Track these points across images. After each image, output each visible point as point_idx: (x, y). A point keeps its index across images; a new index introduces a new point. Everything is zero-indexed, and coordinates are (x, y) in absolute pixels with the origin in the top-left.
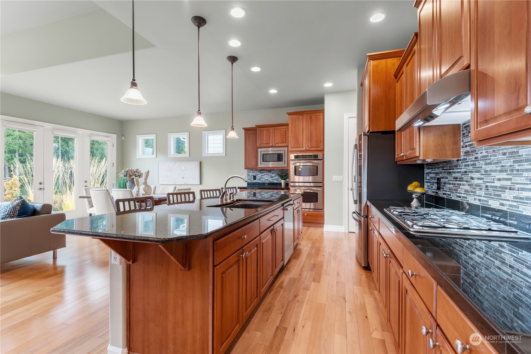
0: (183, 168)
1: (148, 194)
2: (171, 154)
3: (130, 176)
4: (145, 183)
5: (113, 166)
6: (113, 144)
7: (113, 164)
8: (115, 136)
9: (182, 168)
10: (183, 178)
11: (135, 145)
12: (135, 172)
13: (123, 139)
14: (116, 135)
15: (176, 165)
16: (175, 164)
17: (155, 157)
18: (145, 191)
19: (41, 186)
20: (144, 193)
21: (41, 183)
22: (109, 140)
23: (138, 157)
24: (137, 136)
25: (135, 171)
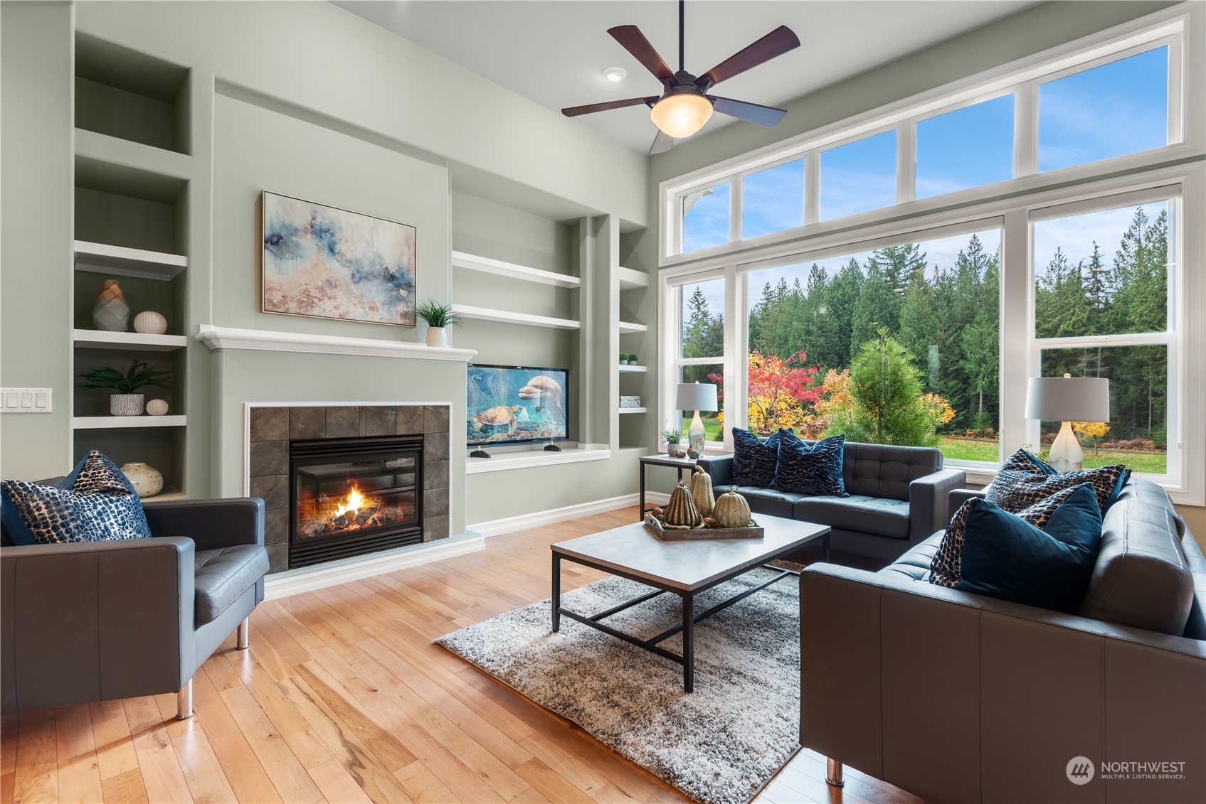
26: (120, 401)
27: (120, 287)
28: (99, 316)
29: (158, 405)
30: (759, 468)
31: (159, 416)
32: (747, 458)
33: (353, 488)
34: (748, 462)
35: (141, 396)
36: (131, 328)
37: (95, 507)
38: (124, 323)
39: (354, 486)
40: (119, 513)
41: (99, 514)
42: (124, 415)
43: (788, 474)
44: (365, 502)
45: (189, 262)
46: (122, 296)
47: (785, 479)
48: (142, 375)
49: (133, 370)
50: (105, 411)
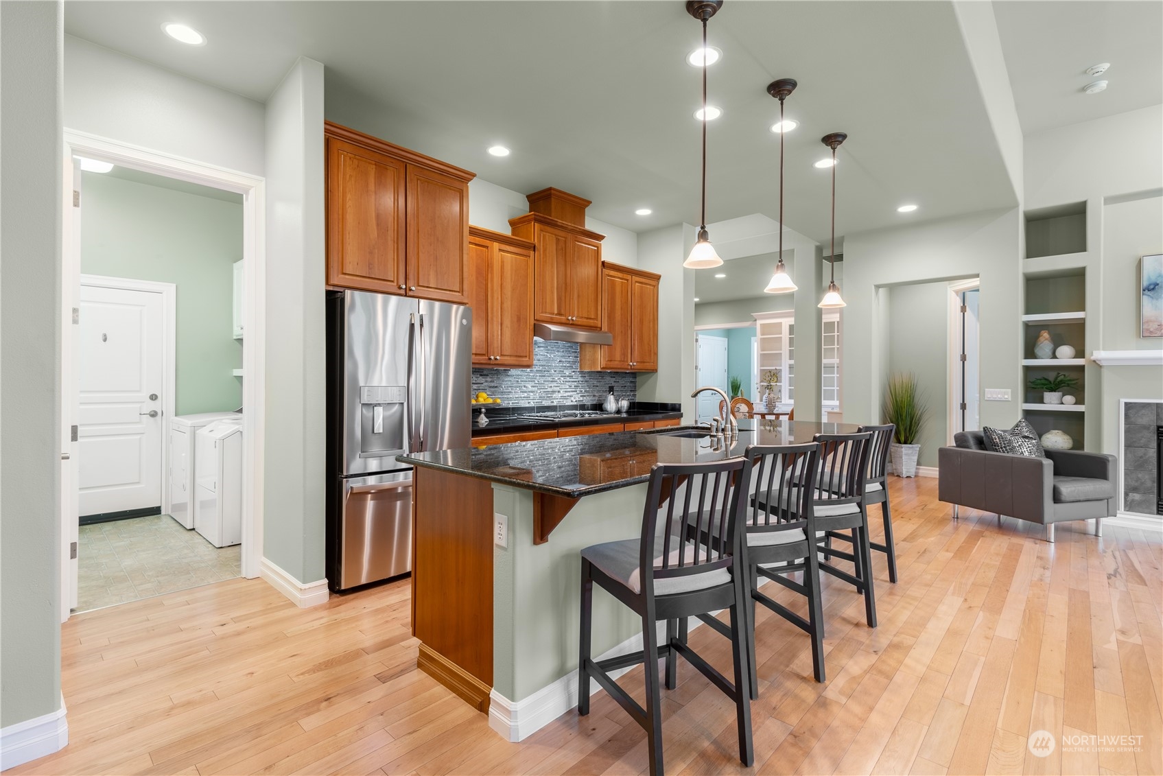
26: (1048, 396)
27: (1049, 333)
28: (1038, 351)
29: (1069, 399)
31: (1068, 404)
35: (1060, 393)
36: (1054, 356)
37: (1018, 442)
38: (1050, 353)
40: (1029, 447)
41: (1019, 445)
42: (1050, 403)
45: (1086, 315)
46: (1049, 339)
48: (1062, 382)
49: (1056, 378)
50: (1041, 401)
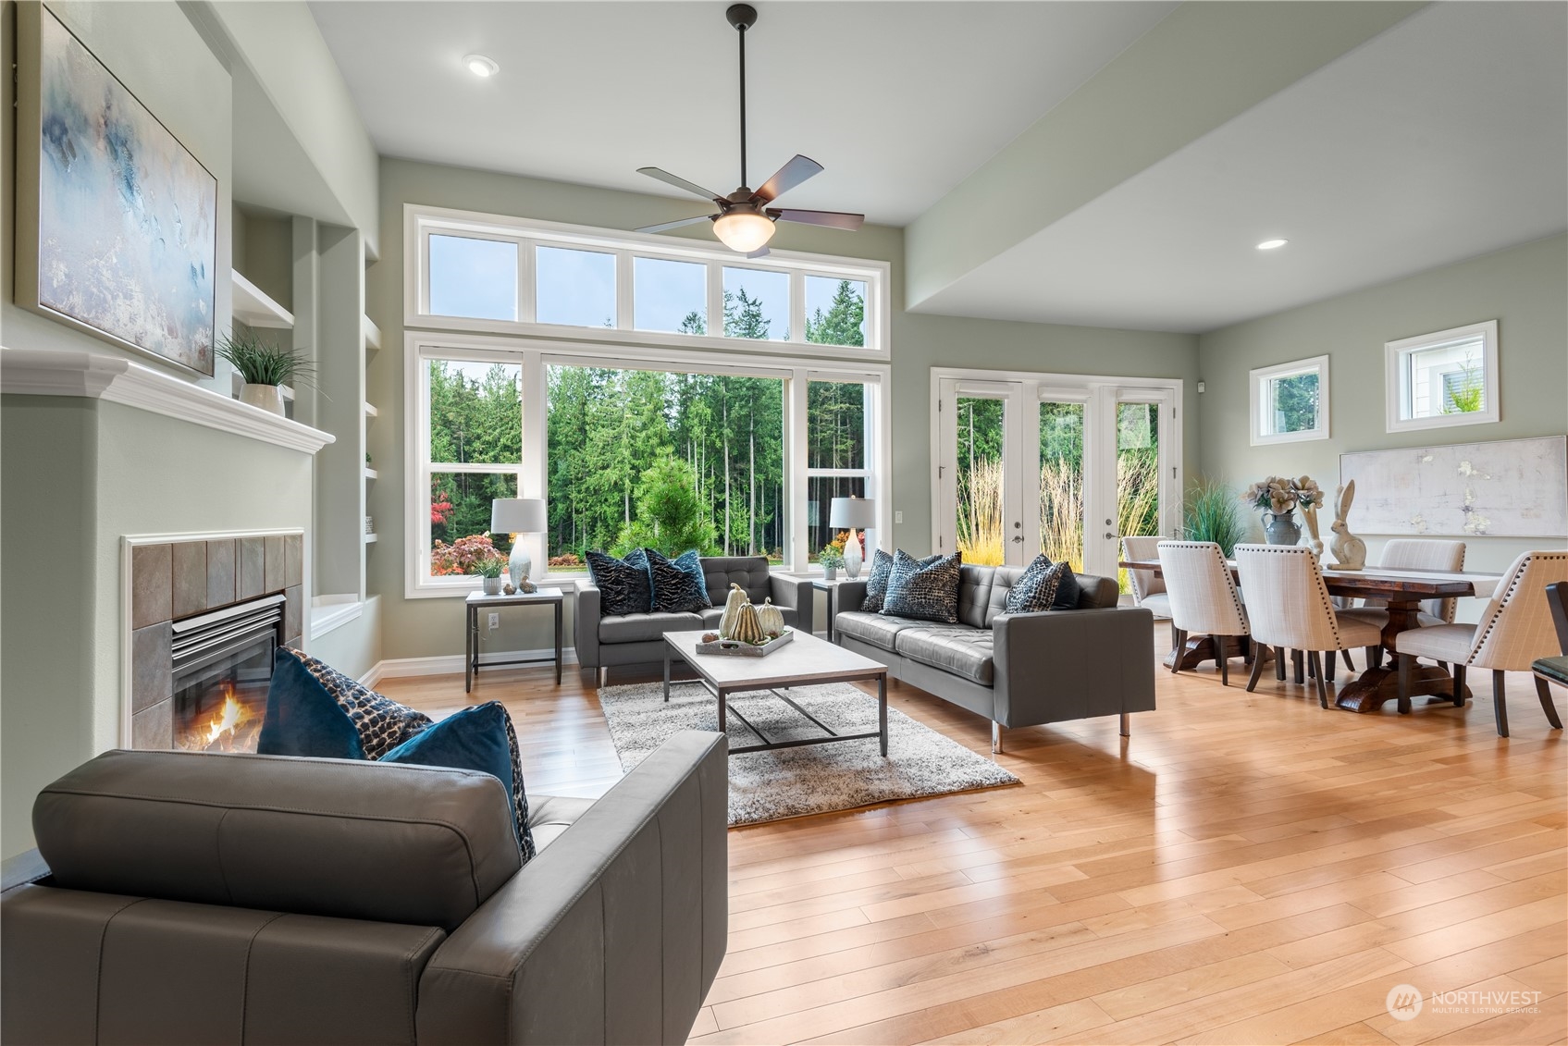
0: (1466, 468)
1: (1352, 566)
2: (1398, 420)
3: (1282, 502)
4: (1340, 528)
5: (1175, 477)
6: (1174, 409)
7: (1174, 469)
8: (1177, 385)
9: (1462, 469)
10: (1467, 509)
11: (1244, 403)
12: (1298, 489)
13: (1201, 389)
14: (1181, 381)
15: (1428, 459)
16: (1422, 457)
17: (1327, 437)
18: (1342, 555)
19: (1018, 532)
20: (1335, 562)
21: (1017, 525)
22: (1163, 398)
23: (1254, 442)
24: (1252, 372)
25: (1299, 485)
30: (633, 592)
32: (618, 584)
33: (227, 696)
34: (620, 587)
39: (228, 692)
43: (673, 594)
44: (242, 713)
47: (671, 599)
